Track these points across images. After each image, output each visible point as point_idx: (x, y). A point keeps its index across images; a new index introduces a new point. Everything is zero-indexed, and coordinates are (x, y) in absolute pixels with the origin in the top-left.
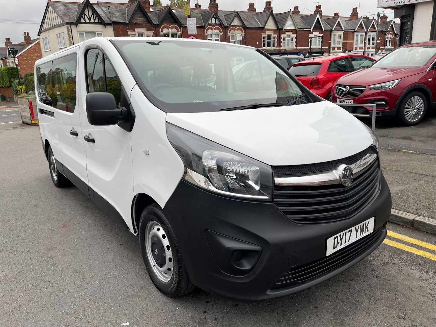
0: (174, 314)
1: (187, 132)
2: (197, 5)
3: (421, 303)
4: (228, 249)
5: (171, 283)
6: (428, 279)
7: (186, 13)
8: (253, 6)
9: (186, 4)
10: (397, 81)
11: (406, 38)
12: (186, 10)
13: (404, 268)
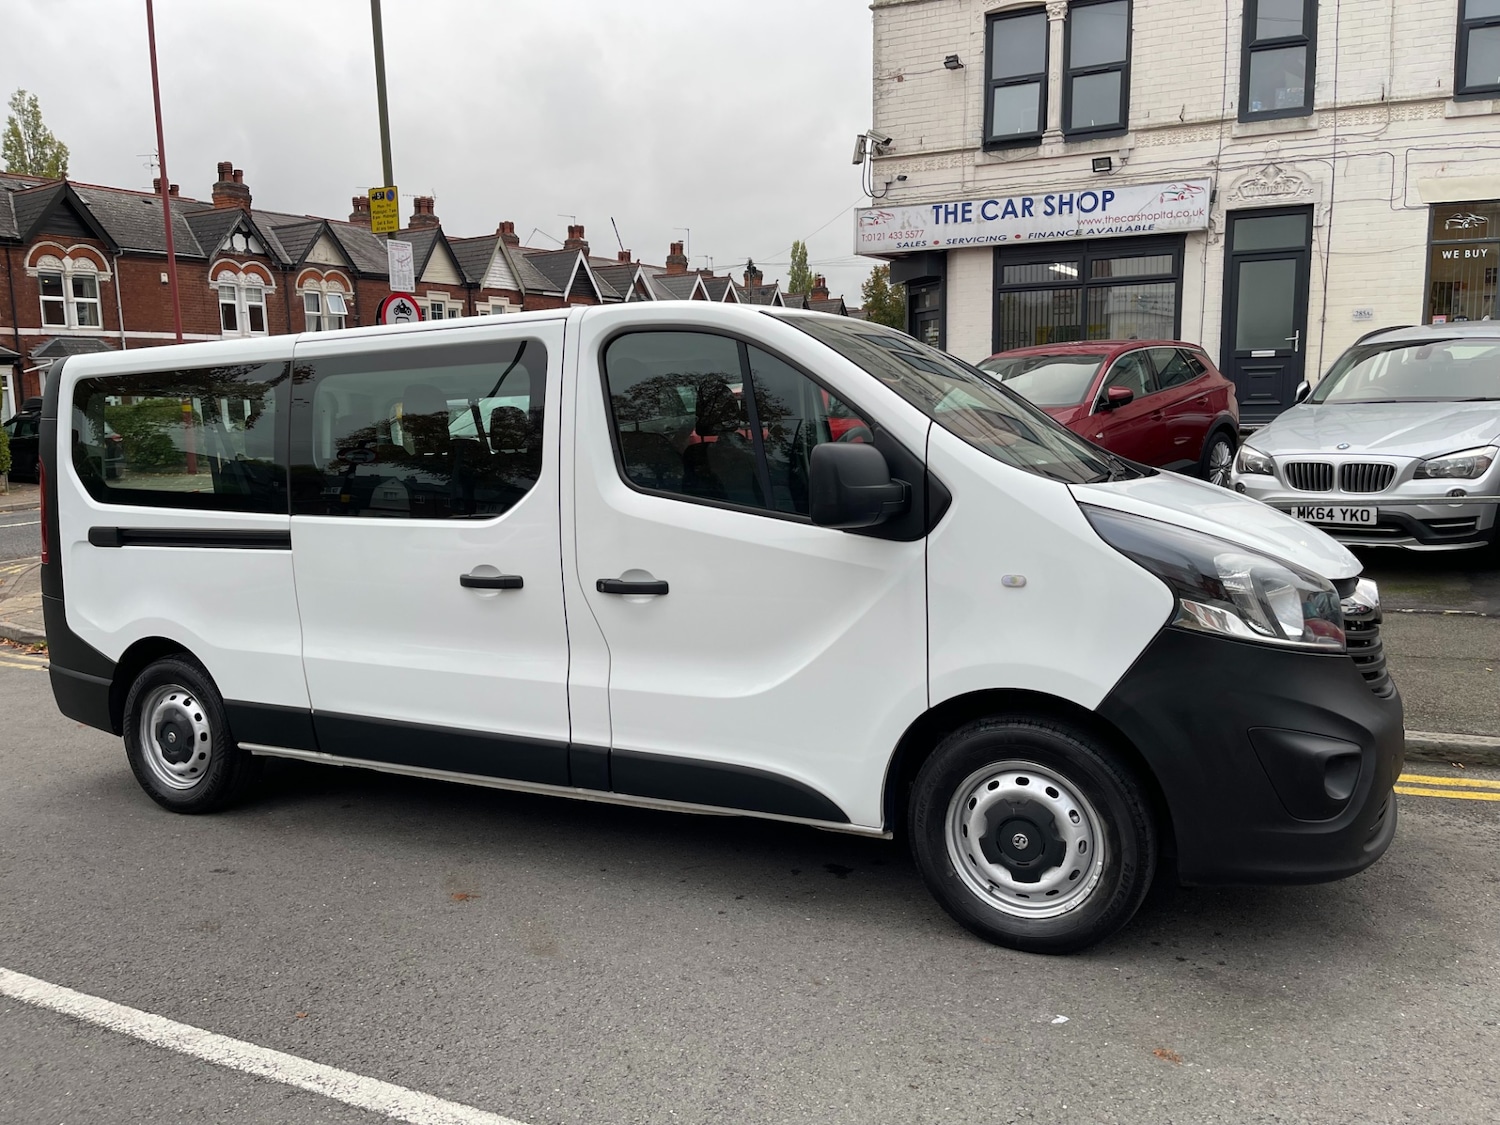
5: (1100, 903)
12: (381, 215)
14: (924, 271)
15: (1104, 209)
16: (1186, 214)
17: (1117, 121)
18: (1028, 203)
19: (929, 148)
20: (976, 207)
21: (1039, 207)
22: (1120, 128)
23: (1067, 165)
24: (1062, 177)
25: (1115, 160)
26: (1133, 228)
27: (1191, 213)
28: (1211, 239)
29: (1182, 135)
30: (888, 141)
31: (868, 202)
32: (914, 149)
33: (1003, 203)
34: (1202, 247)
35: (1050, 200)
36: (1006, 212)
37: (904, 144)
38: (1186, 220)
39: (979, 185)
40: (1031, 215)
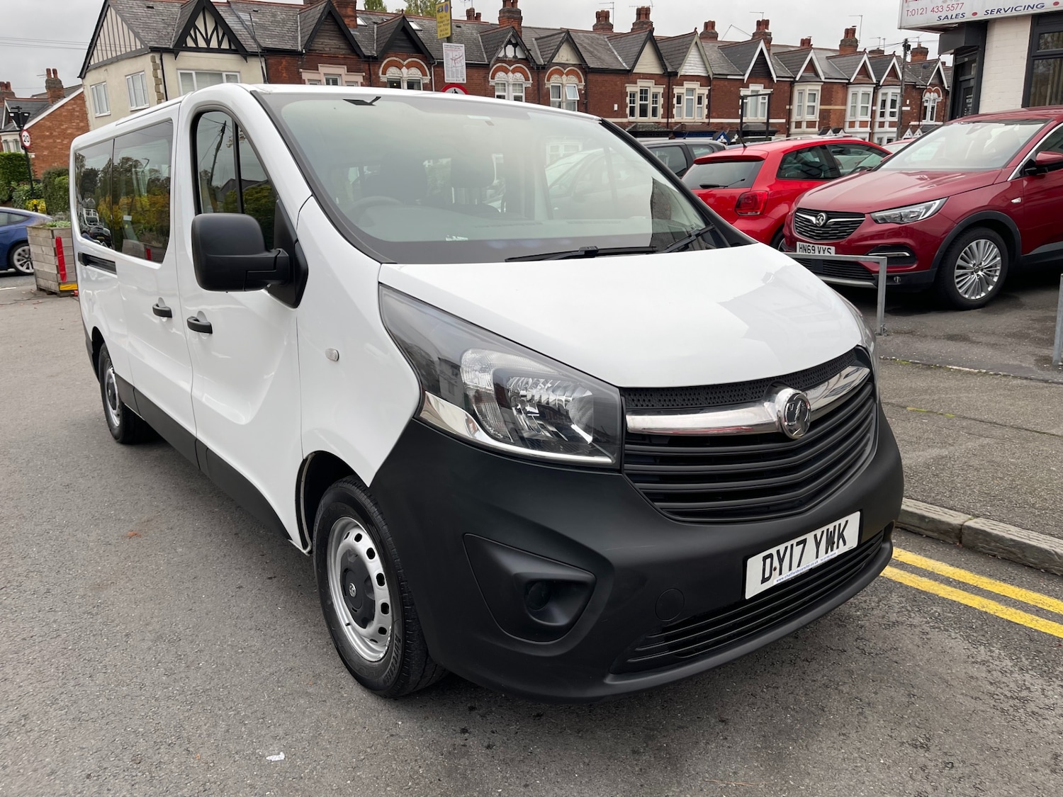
0: (392, 735)
1: (427, 307)
2: (470, 13)
3: (967, 714)
4: (517, 577)
5: (387, 662)
6: (988, 661)
7: (441, 31)
8: (606, 18)
9: (442, 10)
10: (938, 202)
11: (967, 100)
12: (442, 24)
13: (934, 634)
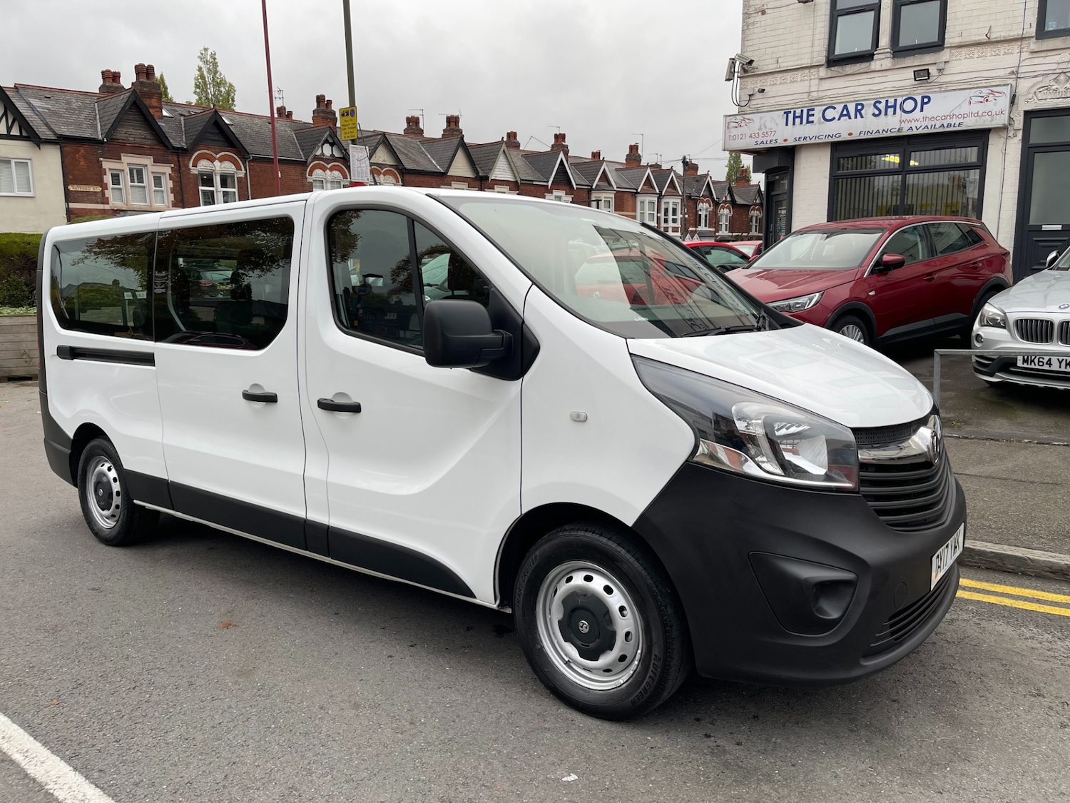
3: (1049, 671)
4: (806, 581)
5: (629, 686)
6: (1034, 637)
7: (346, 133)
9: (348, 114)
10: (817, 294)
11: (779, 212)
12: (347, 127)
14: (775, 163)
15: (922, 110)
16: (990, 114)
17: (937, 40)
18: (859, 107)
19: (784, 66)
20: (818, 112)
21: (869, 110)
22: (938, 46)
23: (892, 76)
24: (889, 85)
25: (933, 70)
26: (946, 125)
27: (994, 113)
28: (1011, 134)
29: (988, 50)
30: (751, 62)
31: (735, 110)
32: (772, 68)
33: (839, 108)
34: (1003, 140)
35: (878, 105)
36: (842, 115)
37: (765, 63)
38: (989, 118)
39: (822, 94)
40: (862, 117)
